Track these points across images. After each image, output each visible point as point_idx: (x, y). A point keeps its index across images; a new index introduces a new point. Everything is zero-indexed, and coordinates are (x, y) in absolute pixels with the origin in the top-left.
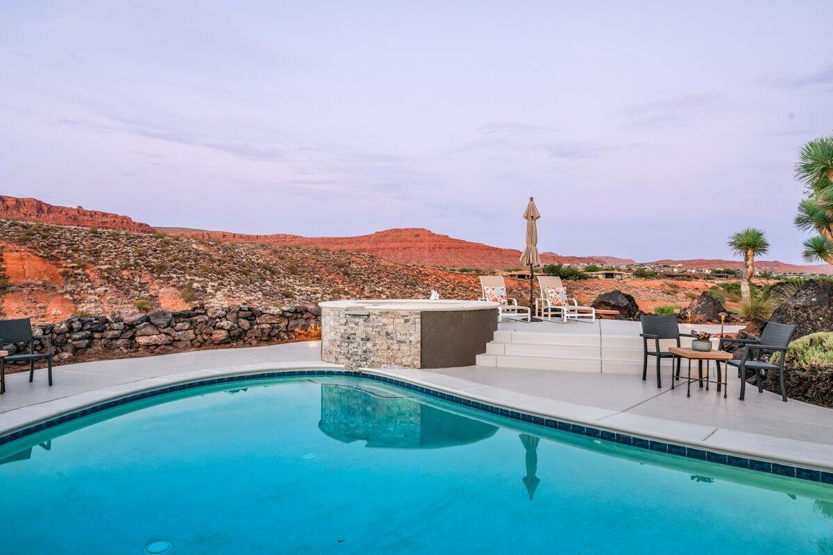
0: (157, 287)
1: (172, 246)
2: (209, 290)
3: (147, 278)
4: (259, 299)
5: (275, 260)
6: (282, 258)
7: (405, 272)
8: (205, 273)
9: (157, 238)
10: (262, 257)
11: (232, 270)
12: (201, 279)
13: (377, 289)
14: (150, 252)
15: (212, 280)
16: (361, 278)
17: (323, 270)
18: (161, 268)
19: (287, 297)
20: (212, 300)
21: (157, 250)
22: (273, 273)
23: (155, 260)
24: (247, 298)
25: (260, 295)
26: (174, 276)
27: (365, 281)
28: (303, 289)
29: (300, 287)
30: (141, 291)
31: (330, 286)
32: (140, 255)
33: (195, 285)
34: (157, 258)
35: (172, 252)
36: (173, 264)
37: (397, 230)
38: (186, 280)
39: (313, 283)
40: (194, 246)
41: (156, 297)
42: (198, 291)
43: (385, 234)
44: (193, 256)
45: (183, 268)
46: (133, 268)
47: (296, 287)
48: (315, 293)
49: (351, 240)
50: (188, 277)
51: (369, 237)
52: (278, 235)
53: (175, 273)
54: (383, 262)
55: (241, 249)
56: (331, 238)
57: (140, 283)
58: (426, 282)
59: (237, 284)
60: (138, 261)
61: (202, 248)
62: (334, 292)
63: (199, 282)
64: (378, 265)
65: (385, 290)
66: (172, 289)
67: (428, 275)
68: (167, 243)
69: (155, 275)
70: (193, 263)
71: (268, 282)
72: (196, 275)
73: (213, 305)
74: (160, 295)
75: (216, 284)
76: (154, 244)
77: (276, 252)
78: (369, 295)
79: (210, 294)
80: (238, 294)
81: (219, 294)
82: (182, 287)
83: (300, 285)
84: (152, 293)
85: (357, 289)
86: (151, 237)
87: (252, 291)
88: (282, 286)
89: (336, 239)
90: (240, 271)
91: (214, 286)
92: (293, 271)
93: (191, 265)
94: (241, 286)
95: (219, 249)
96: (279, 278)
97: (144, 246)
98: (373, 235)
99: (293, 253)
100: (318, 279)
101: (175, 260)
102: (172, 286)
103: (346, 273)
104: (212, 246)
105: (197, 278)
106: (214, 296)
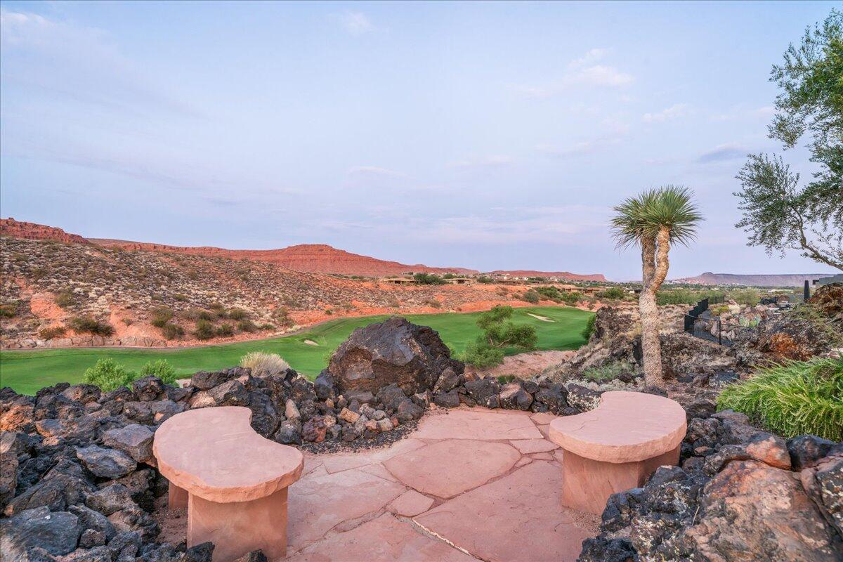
0: (31, 292)
1: (61, 252)
2: (92, 295)
3: (22, 283)
4: (147, 303)
5: (176, 266)
6: (184, 265)
7: (300, 278)
8: (93, 279)
9: (44, 244)
10: (164, 264)
11: (125, 276)
12: (86, 284)
13: (272, 293)
14: (32, 257)
15: (99, 285)
16: (259, 283)
17: (224, 276)
18: (41, 273)
19: (180, 300)
20: (92, 305)
21: (41, 256)
22: (171, 278)
23: (36, 266)
24: (133, 302)
25: (149, 299)
26: (55, 281)
27: (262, 286)
28: (199, 293)
29: (197, 291)
30: (9, 296)
31: (228, 290)
32: (18, 260)
33: (77, 290)
34: (40, 263)
35: (59, 258)
36: (57, 269)
37: (305, 246)
38: (68, 285)
39: (212, 287)
40: (88, 253)
41: (28, 301)
42: (79, 295)
43: (297, 248)
44: (83, 262)
45: (68, 274)
46: (5, 273)
47: (193, 291)
48: (211, 297)
49: (267, 253)
50: (71, 282)
51: (283, 250)
52: (205, 248)
53: (57, 278)
54: (281, 270)
55: (143, 257)
56: (251, 251)
57: (11, 288)
58: (317, 287)
59: (126, 288)
60: (14, 266)
61: (97, 255)
62: (231, 295)
63: (82, 287)
64: (275, 272)
65: (279, 293)
66: (48, 294)
67: (319, 281)
68: (56, 249)
69: (32, 280)
70: (82, 268)
71: (163, 287)
72: (81, 280)
73: (92, 309)
74: (32, 300)
75: (102, 289)
76: (38, 250)
77: (178, 260)
78: (263, 298)
79: (92, 298)
80: (123, 299)
81: (102, 299)
82: (59, 292)
83: (198, 290)
84: (23, 298)
85: (253, 293)
86: (38, 243)
87: (140, 295)
88: (177, 291)
89: (255, 252)
90: (134, 277)
91: (99, 291)
92: (193, 277)
93: (78, 270)
94: (130, 290)
95: (116, 256)
96: (176, 283)
97: (27, 252)
98: (285, 249)
99: (196, 261)
100: (217, 284)
101: (61, 265)
102: (49, 291)
103: (244, 279)
104: (110, 253)
105: (82, 283)
106: (94, 300)
